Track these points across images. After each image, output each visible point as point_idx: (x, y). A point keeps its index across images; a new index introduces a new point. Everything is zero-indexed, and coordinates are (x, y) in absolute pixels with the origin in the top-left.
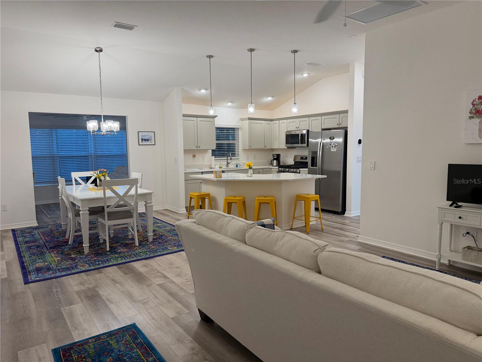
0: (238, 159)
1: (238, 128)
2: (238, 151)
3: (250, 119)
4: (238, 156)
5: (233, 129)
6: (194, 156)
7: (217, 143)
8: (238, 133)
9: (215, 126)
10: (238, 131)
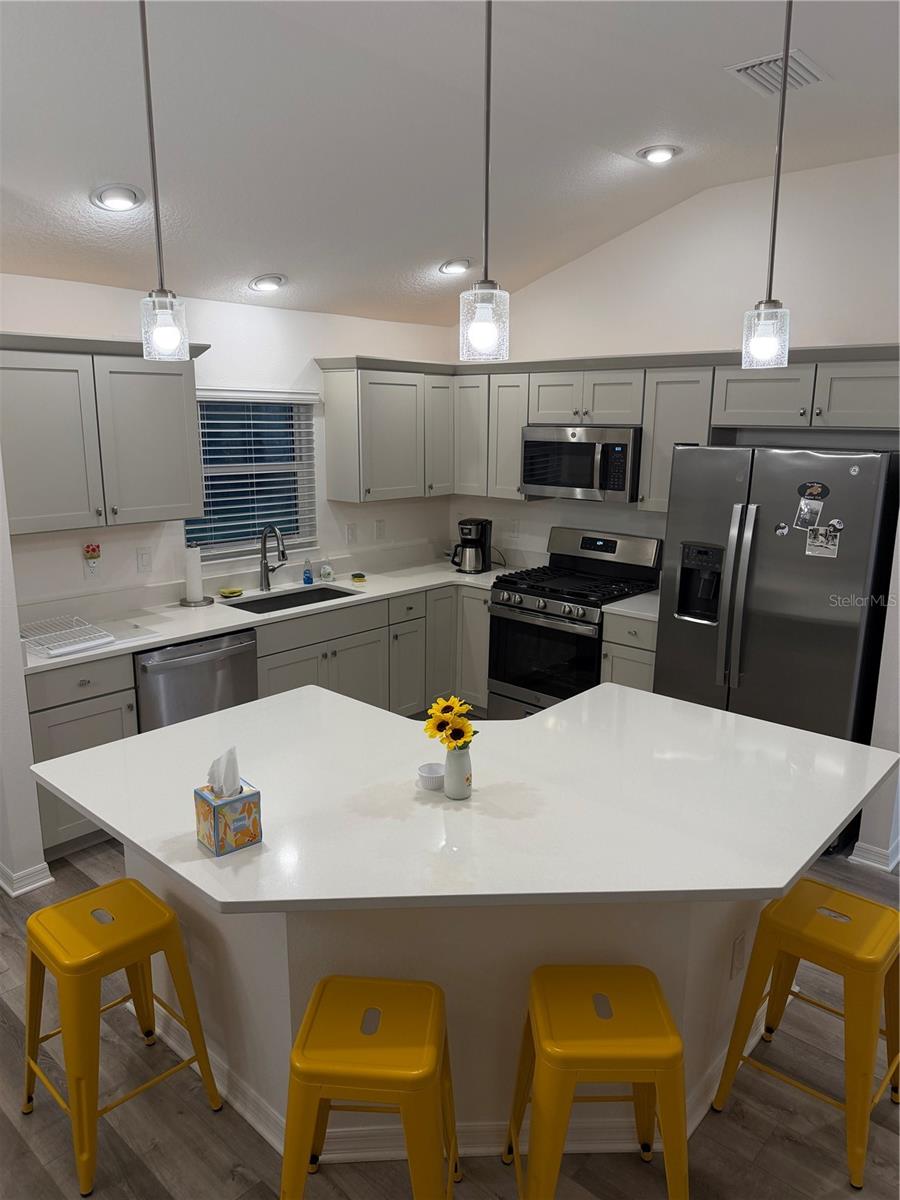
0: (311, 544)
1: (308, 407)
2: (312, 511)
3: (364, 364)
4: (312, 533)
5: (287, 411)
6: (92, 552)
7: (213, 478)
8: (310, 426)
9: (198, 393)
10: (309, 418)
